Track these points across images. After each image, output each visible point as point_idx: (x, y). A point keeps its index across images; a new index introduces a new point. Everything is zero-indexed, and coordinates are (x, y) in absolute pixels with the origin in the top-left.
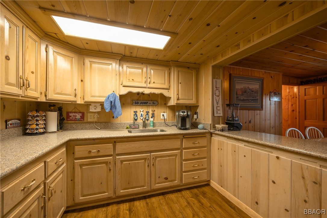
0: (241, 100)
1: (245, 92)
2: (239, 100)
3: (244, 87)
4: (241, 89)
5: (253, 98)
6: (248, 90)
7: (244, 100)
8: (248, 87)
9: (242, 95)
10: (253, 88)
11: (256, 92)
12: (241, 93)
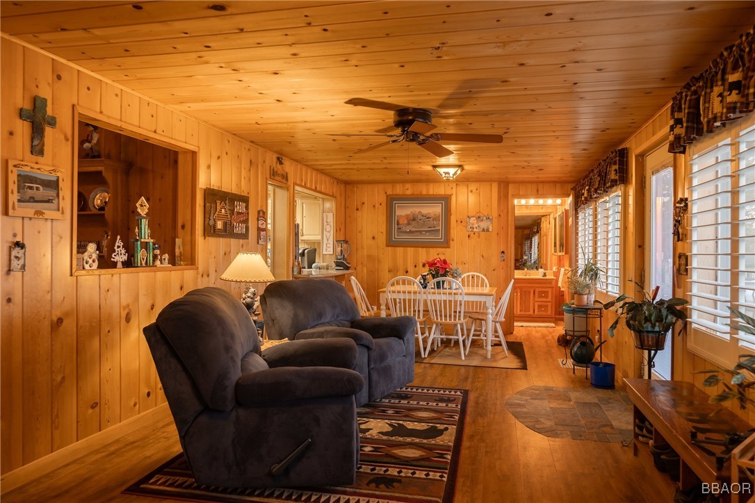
0: (406, 232)
1: (414, 220)
2: (402, 232)
3: (411, 212)
4: (407, 215)
5: (430, 229)
6: (420, 217)
7: (411, 232)
8: (420, 212)
9: (408, 224)
10: (430, 213)
11: (436, 218)
12: (406, 222)
